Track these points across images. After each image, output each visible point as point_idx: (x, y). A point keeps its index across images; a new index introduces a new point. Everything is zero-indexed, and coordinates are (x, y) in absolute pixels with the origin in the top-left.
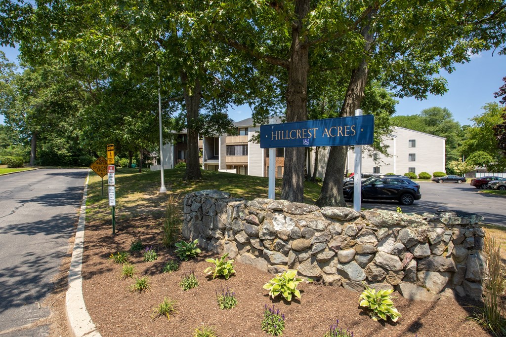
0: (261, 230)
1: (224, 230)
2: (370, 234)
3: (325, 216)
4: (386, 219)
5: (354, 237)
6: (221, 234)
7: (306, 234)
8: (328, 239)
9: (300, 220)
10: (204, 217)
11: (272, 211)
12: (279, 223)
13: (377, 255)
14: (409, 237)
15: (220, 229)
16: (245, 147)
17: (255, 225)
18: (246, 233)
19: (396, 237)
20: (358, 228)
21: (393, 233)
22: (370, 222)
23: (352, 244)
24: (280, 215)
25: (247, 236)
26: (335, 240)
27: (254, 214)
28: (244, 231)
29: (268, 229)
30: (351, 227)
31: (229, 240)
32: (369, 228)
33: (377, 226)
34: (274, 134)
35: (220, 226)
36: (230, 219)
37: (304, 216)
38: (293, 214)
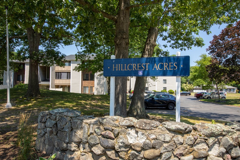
0: (117, 143)
1: (79, 144)
2: (203, 142)
3: (169, 130)
4: (214, 131)
5: (192, 146)
6: (76, 147)
7: (156, 145)
8: (174, 148)
9: (150, 134)
10: (59, 132)
11: (126, 127)
12: (132, 137)
13: (208, 158)
14: (229, 143)
15: (75, 143)
16: (69, 73)
17: (111, 139)
18: (102, 146)
19: (219, 143)
20: (194, 138)
21: (218, 141)
22: (201, 133)
23: (191, 151)
24: (132, 130)
25: (104, 149)
26: (178, 149)
27: (110, 130)
28: (99, 144)
29: (124, 143)
30: (189, 138)
31: (85, 152)
32: (202, 138)
33: (207, 136)
34: (115, 66)
35: (76, 140)
36: (86, 134)
37: (153, 131)
38: (144, 129)
